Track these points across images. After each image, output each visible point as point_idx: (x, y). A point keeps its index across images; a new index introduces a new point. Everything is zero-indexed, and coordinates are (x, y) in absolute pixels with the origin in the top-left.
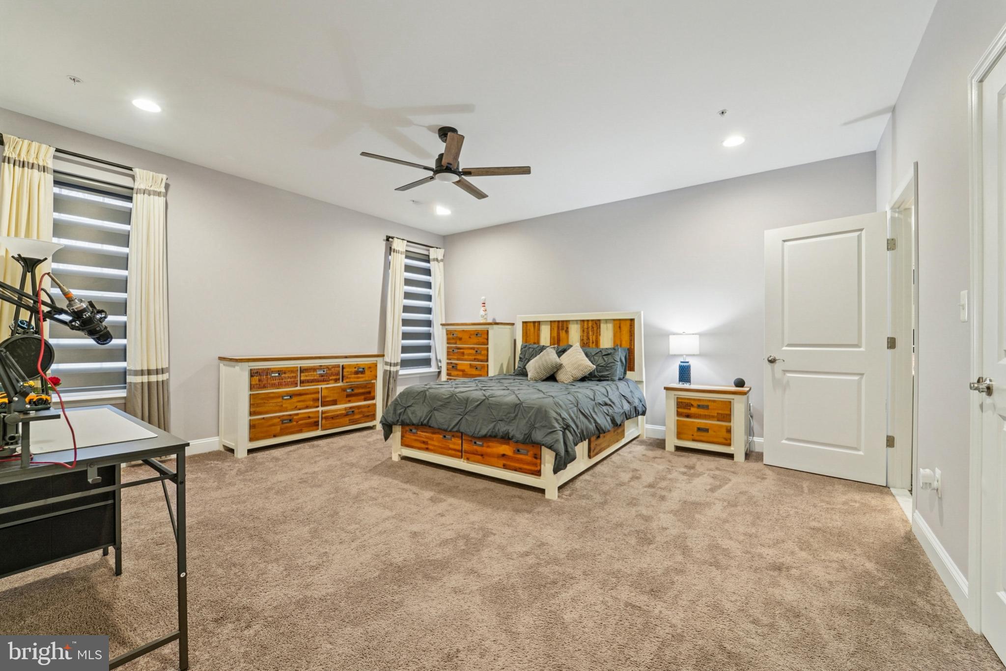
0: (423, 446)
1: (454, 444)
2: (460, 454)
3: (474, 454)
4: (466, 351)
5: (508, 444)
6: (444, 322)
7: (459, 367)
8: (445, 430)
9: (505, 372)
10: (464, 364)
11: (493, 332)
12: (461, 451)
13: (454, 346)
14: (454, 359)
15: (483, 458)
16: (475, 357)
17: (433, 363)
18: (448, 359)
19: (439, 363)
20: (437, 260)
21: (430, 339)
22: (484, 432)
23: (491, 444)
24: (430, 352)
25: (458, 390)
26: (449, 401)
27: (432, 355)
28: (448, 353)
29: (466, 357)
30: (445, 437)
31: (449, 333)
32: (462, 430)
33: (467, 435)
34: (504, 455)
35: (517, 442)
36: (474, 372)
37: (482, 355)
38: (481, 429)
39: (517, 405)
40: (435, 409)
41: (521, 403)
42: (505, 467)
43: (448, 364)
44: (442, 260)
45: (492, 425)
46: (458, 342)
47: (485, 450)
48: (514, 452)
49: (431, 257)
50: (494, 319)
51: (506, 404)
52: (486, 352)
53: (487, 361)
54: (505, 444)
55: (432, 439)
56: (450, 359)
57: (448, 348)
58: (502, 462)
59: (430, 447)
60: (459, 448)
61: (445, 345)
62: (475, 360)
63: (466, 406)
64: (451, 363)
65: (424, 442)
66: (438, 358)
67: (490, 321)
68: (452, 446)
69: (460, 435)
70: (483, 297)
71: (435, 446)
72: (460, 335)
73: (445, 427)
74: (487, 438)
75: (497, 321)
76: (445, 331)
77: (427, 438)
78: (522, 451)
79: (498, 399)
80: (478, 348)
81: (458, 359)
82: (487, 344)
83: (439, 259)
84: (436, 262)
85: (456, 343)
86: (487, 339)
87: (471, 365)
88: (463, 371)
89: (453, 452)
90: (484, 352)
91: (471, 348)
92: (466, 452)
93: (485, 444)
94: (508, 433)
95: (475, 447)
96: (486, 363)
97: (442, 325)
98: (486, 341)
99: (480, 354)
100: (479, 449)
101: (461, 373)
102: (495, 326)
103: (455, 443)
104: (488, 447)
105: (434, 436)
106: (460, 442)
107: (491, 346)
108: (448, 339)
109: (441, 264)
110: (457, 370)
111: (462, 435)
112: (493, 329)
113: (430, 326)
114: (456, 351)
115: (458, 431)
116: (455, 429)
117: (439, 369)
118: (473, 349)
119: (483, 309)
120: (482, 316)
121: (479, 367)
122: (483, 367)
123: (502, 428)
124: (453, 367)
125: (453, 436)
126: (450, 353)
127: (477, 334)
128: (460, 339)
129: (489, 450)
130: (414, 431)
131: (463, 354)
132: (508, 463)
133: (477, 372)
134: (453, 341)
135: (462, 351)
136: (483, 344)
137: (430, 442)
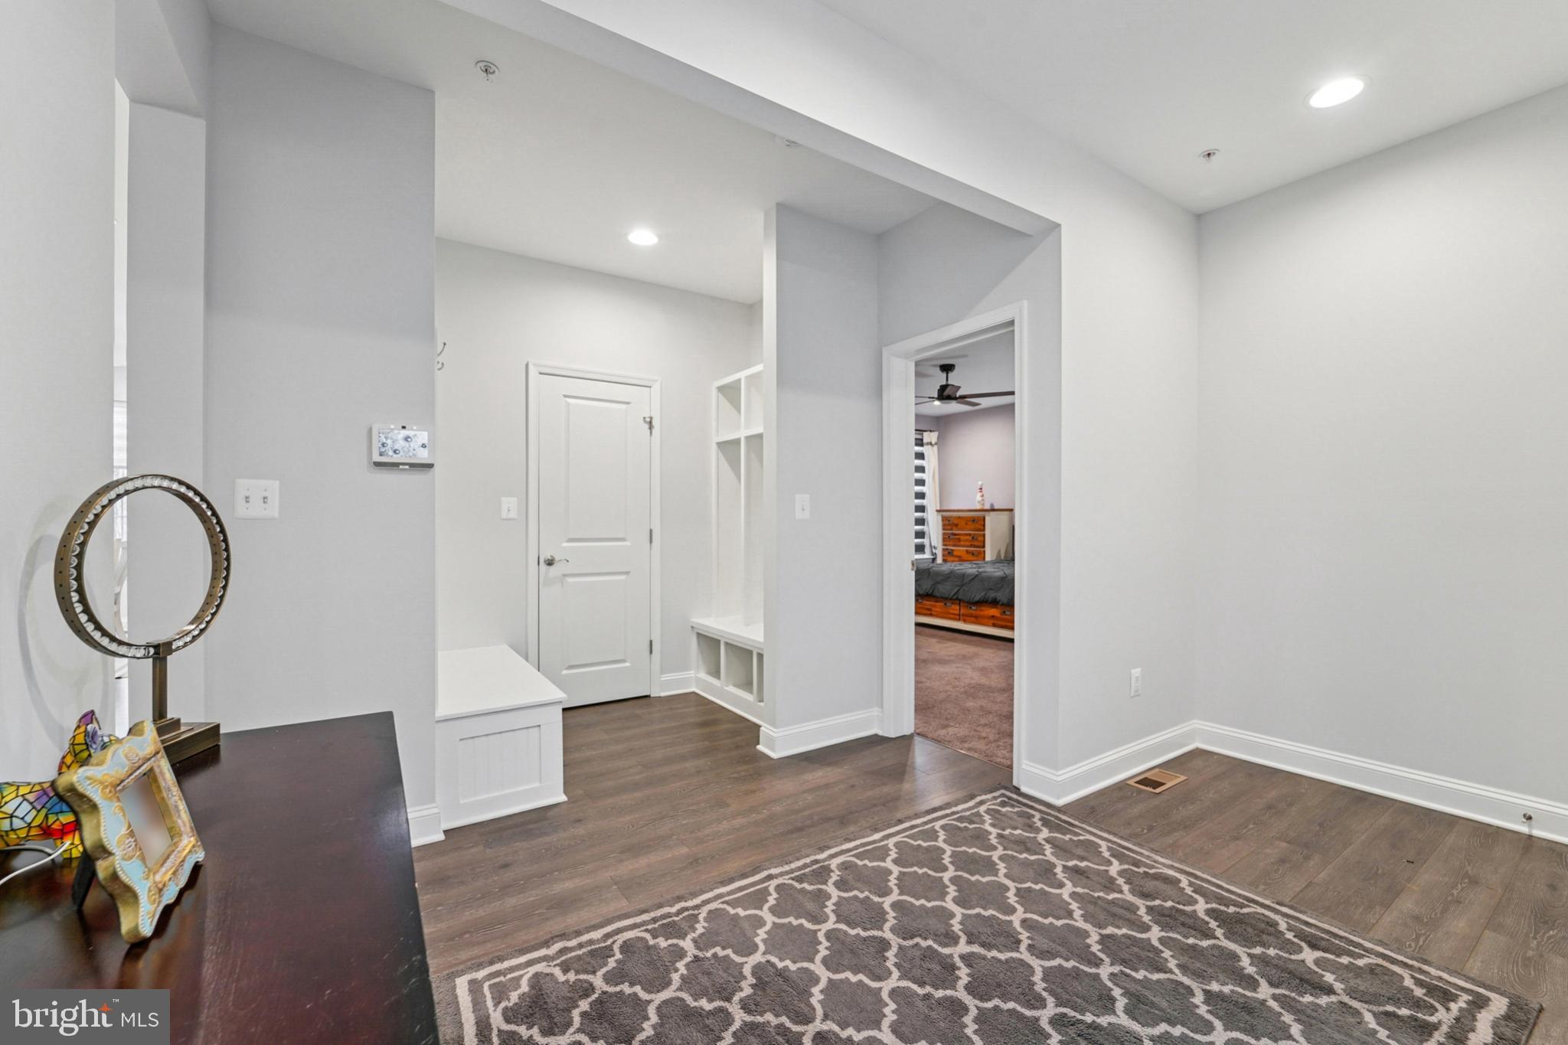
0: (929, 612)
1: (953, 609)
2: (958, 617)
3: (970, 616)
4: (962, 537)
5: (996, 608)
6: (938, 508)
7: (955, 553)
8: (946, 599)
9: (1002, 558)
10: (960, 550)
11: (990, 519)
12: (959, 615)
13: (951, 532)
14: (950, 545)
15: (977, 620)
16: (972, 543)
17: (927, 549)
18: (944, 545)
19: (934, 550)
20: (931, 444)
21: (924, 525)
22: (977, 598)
23: (983, 608)
24: (924, 538)
25: (956, 568)
26: (950, 576)
27: (926, 541)
28: (944, 540)
29: (962, 543)
30: (945, 604)
31: (944, 519)
32: (960, 598)
33: (964, 602)
34: (993, 617)
35: (1003, 604)
36: (970, 557)
37: (979, 541)
38: (975, 596)
39: (1003, 578)
40: (938, 583)
41: (1007, 577)
42: (994, 625)
43: (944, 550)
44: (936, 444)
45: (983, 594)
46: (954, 528)
47: (978, 613)
48: (1001, 614)
49: (925, 441)
50: (992, 505)
51: (995, 577)
52: (982, 539)
53: (984, 547)
54: (993, 608)
55: (935, 606)
56: (946, 545)
57: (944, 534)
58: (992, 621)
59: (934, 613)
60: (957, 612)
61: (941, 532)
62: (971, 546)
63: (962, 579)
64: (947, 549)
65: (928, 609)
66: (933, 545)
67: (987, 507)
68: (951, 611)
69: (958, 602)
70: (980, 483)
71: (937, 611)
72: (956, 522)
73: (946, 595)
74: (980, 603)
75: (996, 507)
76: (940, 518)
77: (931, 605)
78: (1007, 613)
79: (988, 574)
80: (975, 534)
81: (954, 546)
82: (984, 530)
83: (933, 443)
84: (930, 446)
85: (951, 530)
86: (984, 525)
87: (967, 551)
88: (959, 557)
89: (952, 616)
90: (980, 538)
91: (967, 535)
92: (963, 615)
93: (979, 608)
94: (996, 599)
95: (971, 611)
96: (982, 550)
97: (937, 511)
98: (982, 528)
99: (977, 539)
100: (973, 612)
101: (957, 559)
102: (992, 513)
103: (955, 609)
104: (981, 610)
105: (938, 604)
106: (958, 608)
107: (988, 532)
108: (944, 525)
109: (936, 447)
110: (953, 555)
111: (959, 601)
112: (989, 515)
113: (924, 511)
114: (952, 537)
115: (957, 599)
116: (954, 597)
117: (933, 555)
118: (970, 535)
119: (980, 494)
120: (979, 502)
121: (976, 553)
122: (980, 553)
123: (992, 595)
124: (949, 553)
125: (953, 603)
126: (946, 539)
127: (974, 520)
128: (956, 525)
129: (982, 613)
130: (920, 601)
131: (959, 540)
132: (995, 622)
133: (973, 558)
134: (949, 527)
135: (958, 537)
136: (980, 530)
137: (933, 609)
